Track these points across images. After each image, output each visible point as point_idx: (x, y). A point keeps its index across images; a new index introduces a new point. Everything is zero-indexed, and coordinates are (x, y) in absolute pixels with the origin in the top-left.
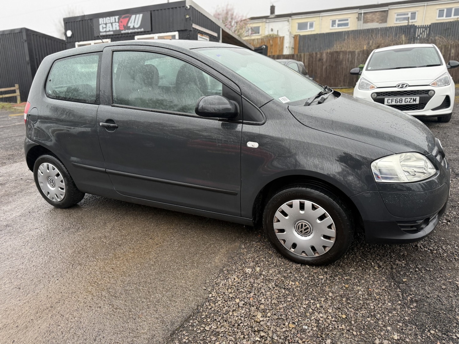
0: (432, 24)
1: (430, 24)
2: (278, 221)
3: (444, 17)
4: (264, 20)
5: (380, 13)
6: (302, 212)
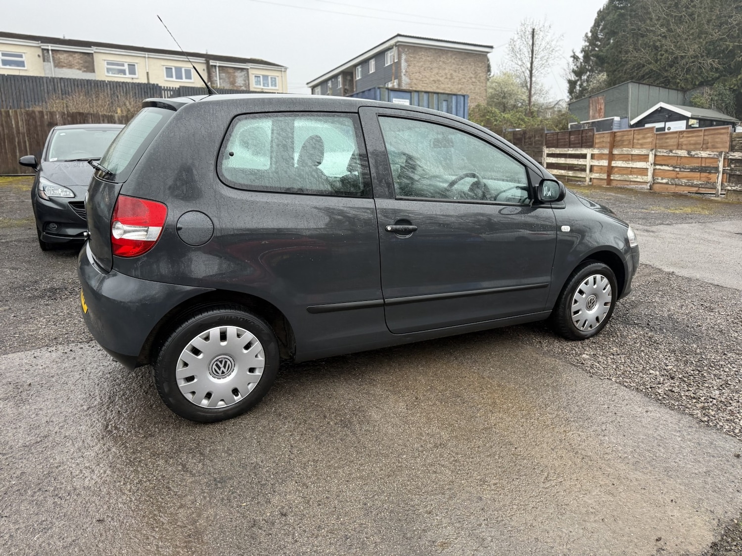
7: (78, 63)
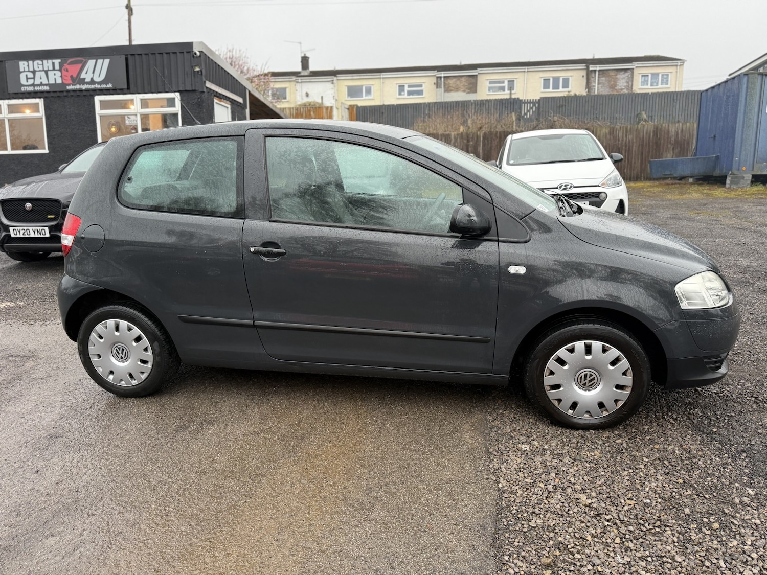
0: (541, 98)
1: (539, 98)
2: (552, 373)
3: (551, 90)
4: (294, 78)
5: (467, 78)
6: (588, 357)
7: (464, 86)
